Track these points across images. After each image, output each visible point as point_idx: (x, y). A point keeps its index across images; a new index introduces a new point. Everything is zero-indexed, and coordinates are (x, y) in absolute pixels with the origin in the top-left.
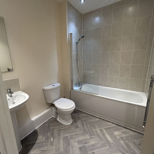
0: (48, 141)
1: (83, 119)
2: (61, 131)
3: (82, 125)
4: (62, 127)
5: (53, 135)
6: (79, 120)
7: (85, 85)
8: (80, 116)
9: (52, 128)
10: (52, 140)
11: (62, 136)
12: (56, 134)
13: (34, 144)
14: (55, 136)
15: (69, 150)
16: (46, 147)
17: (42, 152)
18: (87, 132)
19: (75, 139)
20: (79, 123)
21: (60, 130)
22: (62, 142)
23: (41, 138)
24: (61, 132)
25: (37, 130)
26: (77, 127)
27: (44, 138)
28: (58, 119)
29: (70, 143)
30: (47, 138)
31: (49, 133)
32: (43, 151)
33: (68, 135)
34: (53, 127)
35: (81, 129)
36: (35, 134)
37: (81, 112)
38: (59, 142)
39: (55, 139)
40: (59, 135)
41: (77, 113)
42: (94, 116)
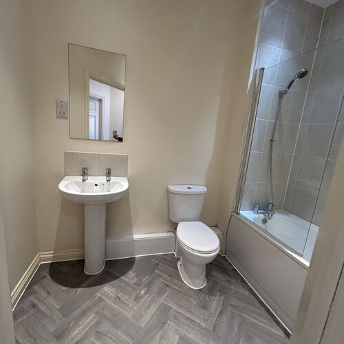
0: (134, 289)
1: (234, 301)
2: (167, 288)
3: (219, 310)
4: (175, 284)
5: (149, 285)
6: (221, 295)
7: (282, 216)
8: (232, 287)
9: (159, 272)
10: (143, 292)
11: (161, 300)
12: (155, 288)
13: (116, 277)
14: (152, 289)
15: (153, 336)
16: (126, 297)
17: (116, 299)
18: (219, 337)
19: (179, 326)
20: (215, 303)
21: (167, 285)
22: (154, 310)
23: (130, 277)
24: (165, 290)
25: (136, 260)
26: (205, 307)
27: (135, 279)
28: (179, 264)
29: (166, 325)
30: (138, 284)
31: (148, 277)
32: (119, 298)
33: (174, 307)
34: (161, 271)
35: (211, 319)
36: (129, 263)
37: (240, 281)
38: (149, 306)
39: (148, 295)
40: (159, 294)
41: (229, 275)
42: (273, 316)
